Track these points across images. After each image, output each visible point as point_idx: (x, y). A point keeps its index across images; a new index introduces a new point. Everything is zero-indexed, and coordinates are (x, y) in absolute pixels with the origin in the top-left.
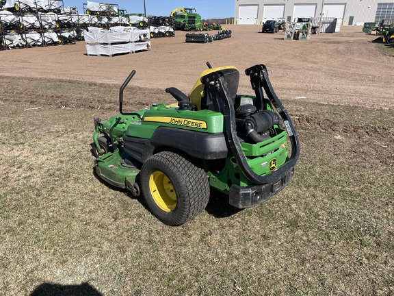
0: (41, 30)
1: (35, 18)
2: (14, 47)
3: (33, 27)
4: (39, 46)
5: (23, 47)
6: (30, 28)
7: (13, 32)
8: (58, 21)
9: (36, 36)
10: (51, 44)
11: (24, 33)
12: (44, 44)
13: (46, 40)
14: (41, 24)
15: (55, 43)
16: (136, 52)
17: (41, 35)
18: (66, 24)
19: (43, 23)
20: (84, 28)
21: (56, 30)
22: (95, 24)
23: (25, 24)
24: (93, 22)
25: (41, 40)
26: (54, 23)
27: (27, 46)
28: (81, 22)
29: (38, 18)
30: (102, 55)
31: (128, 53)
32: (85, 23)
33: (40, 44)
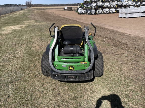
0: (110, 8)
1: (109, 4)
2: (99, 14)
3: (107, 7)
4: (107, 13)
5: (102, 14)
6: (106, 7)
7: (100, 9)
8: (117, 5)
9: (107, 10)
10: (112, 13)
11: (103, 9)
12: (110, 13)
13: (111, 11)
14: (110, 5)
15: (114, 13)
16: (141, 17)
17: (109, 10)
18: (120, 5)
19: (111, 5)
20: (128, 7)
21: (115, 8)
22: (133, 5)
23: (105, 6)
24: (133, 4)
25: (109, 12)
26: (115, 5)
27: (104, 13)
28: (127, 5)
29: (110, 4)
30: (124, 18)
31: (137, 17)
32: (129, 5)
33: (108, 13)
